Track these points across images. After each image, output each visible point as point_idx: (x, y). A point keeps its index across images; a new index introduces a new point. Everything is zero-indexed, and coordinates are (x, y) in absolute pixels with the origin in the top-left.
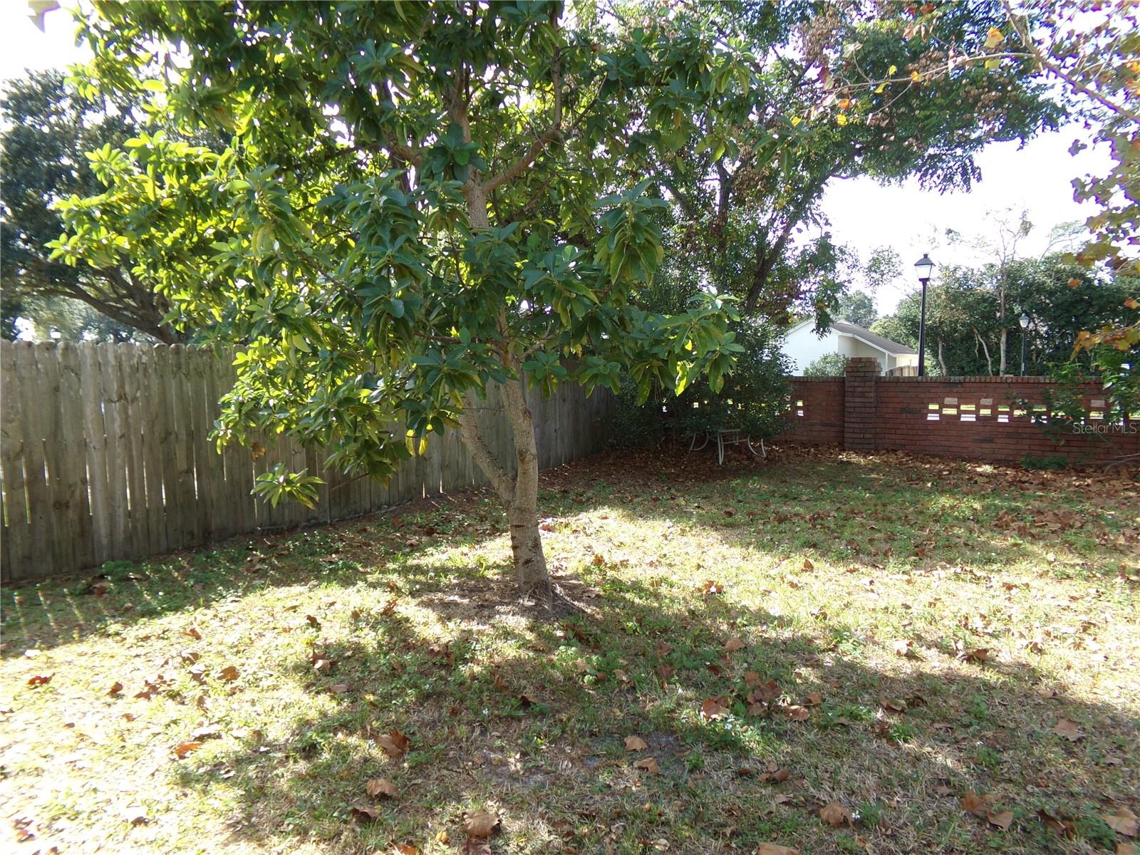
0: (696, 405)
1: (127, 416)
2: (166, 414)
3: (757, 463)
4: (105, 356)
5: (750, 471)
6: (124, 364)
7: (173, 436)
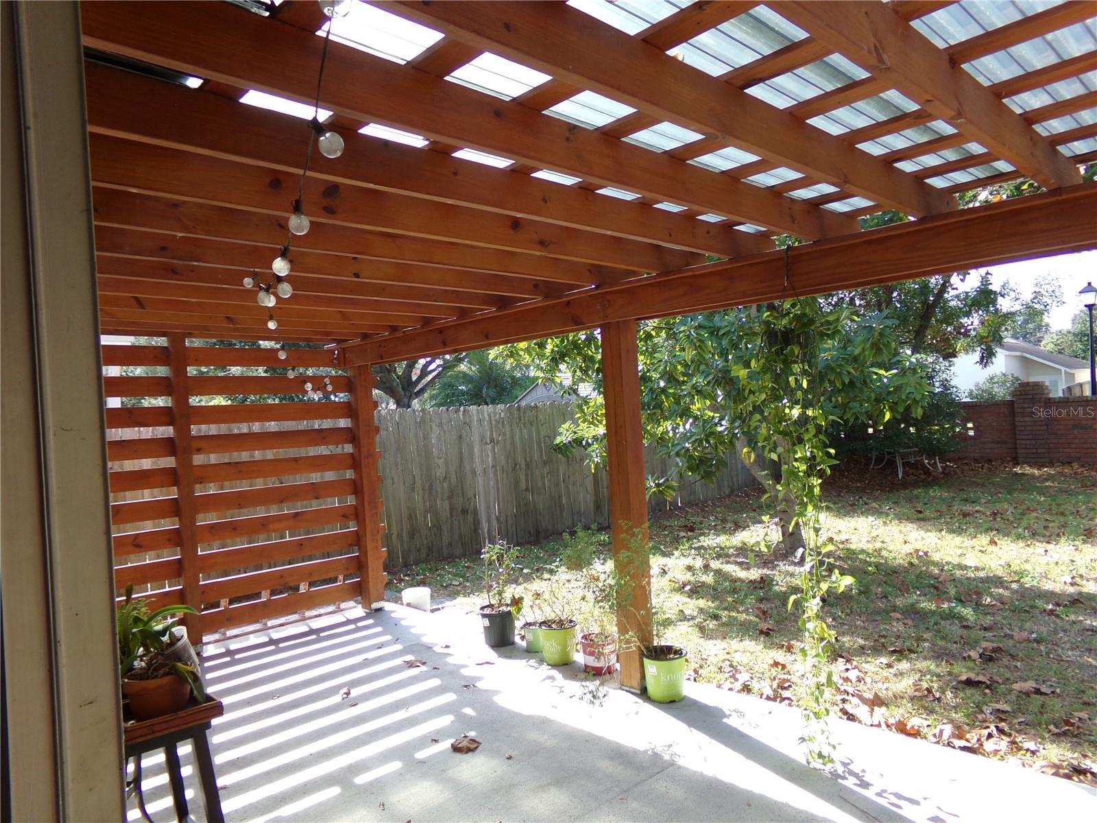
0: (871, 431)
1: (495, 453)
2: (514, 451)
3: (934, 477)
4: (483, 415)
5: (929, 483)
6: (493, 419)
7: (518, 466)
